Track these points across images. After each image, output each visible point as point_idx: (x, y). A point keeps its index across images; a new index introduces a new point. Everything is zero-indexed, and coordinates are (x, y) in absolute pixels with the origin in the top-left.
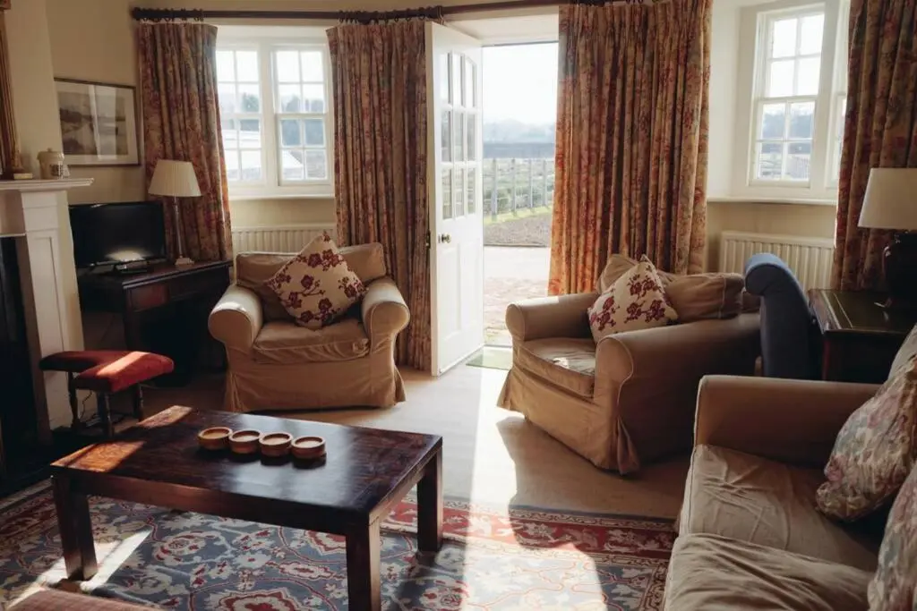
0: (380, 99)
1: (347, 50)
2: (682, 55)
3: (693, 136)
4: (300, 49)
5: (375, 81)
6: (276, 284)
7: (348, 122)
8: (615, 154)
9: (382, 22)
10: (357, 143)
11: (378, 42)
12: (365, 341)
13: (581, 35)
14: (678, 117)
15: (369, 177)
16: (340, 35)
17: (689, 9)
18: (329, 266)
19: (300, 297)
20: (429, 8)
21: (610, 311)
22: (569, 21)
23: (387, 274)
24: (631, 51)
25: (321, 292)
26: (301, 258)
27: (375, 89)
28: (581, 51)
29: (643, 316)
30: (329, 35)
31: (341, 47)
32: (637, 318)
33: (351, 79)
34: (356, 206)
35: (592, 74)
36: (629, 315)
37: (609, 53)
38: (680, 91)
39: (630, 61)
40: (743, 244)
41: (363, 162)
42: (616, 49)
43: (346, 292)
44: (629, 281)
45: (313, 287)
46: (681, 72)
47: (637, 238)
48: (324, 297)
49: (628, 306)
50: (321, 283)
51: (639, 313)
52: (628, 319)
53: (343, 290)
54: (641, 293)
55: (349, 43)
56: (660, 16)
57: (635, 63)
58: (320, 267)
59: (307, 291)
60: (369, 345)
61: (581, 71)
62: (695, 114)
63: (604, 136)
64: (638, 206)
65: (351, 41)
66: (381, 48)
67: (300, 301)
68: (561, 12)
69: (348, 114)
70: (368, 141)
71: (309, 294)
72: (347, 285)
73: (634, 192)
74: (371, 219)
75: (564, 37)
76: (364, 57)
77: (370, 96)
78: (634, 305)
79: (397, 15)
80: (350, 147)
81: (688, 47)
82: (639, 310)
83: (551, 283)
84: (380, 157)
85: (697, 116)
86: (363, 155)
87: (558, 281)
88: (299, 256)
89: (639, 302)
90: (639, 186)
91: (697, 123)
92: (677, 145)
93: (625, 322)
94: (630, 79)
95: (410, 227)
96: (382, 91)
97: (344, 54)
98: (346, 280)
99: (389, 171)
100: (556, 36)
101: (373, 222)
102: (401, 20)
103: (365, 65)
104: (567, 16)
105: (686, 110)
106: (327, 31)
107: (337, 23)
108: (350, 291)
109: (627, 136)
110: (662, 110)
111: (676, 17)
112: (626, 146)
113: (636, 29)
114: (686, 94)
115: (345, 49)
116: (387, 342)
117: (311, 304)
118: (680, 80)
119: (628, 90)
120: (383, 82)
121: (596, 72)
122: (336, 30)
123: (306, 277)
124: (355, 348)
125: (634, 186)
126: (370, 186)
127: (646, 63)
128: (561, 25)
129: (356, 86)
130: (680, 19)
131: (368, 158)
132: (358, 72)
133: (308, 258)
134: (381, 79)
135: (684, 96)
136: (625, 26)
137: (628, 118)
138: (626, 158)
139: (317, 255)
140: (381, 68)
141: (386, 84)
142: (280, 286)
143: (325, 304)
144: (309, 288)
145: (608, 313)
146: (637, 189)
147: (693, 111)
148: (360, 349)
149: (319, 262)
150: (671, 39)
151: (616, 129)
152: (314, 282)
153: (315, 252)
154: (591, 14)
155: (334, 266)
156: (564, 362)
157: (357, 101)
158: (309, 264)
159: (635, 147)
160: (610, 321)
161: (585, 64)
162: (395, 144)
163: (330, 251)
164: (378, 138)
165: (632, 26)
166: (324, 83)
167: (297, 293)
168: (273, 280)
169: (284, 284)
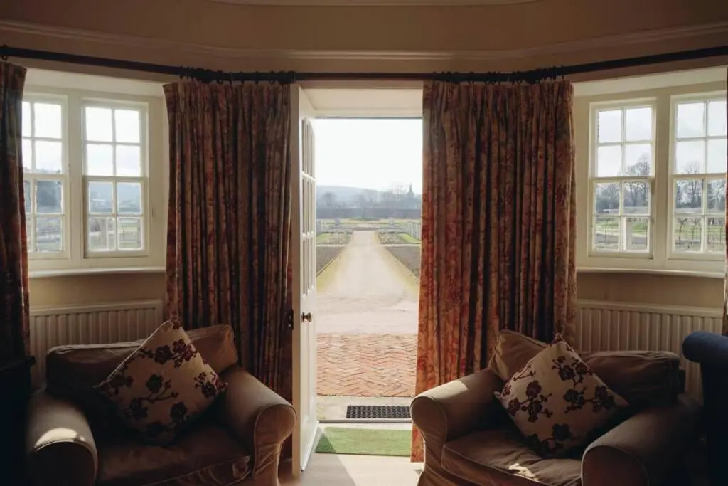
0: (224, 165)
1: (188, 108)
2: (551, 134)
3: (566, 211)
4: (114, 107)
5: (219, 144)
6: (113, 390)
7: (188, 187)
8: (482, 227)
9: (226, 83)
10: (197, 211)
11: (223, 104)
12: (247, 459)
13: (445, 111)
14: (550, 193)
15: (211, 248)
16: (180, 90)
17: (555, 93)
18: (181, 361)
19: (145, 403)
20: (282, 73)
21: (539, 399)
22: (432, 96)
23: (239, 362)
24: (494, 128)
25: (174, 395)
26: (147, 353)
27: (219, 153)
28: (447, 125)
29: (589, 406)
30: (166, 91)
31: (182, 105)
32: (580, 407)
33: (192, 140)
34: (195, 282)
35: (458, 148)
36: (569, 404)
37: (473, 128)
38: (550, 167)
39: (494, 137)
40: (600, 312)
41: (204, 233)
42: (480, 125)
43: (204, 392)
44: (553, 364)
45: (162, 389)
46: (551, 151)
47: (507, 311)
48: (176, 401)
49: (564, 393)
50: (172, 384)
51: (583, 402)
52: (569, 409)
53: (200, 388)
54: (577, 378)
55: (190, 102)
56: (523, 98)
57: (498, 139)
58: (170, 363)
59: (154, 396)
60: (251, 463)
61: (448, 145)
62: (567, 191)
63: (471, 209)
64: (506, 278)
65: (193, 100)
66: (225, 109)
67: (146, 409)
68: (426, 87)
69: (189, 179)
70: (211, 209)
71: (157, 399)
72: (205, 382)
73: (502, 265)
74: (212, 296)
75: (428, 111)
76: (208, 118)
77: (215, 159)
78: (570, 392)
79: (242, 77)
80: (189, 216)
81: (556, 127)
82: (582, 398)
83: (419, 361)
84: (224, 226)
85: (568, 192)
86: (204, 224)
87: (426, 357)
88: (141, 350)
89: (579, 388)
90: (507, 258)
91: (568, 199)
92: (549, 218)
93: (566, 412)
94: (495, 155)
95: (256, 304)
96: (226, 156)
97: (185, 113)
98: (203, 376)
99: (234, 243)
100: (420, 112)
101: (214, 299)
102: (247, 83)
103: (209, 127)
104: (431, 90)
105: (557, 185)
106: (164, 86)
107: (175, 78)
108: (207, 389)
109: (494, 209)
110: (531, 185)
111: (541, 99)
112: (494, 219)
113: (499, 108)
114: (557, 170)
115: (185, 107)
116: (273, 456)
117: (161, 412)
118: (551, 158)
119: (494, 165)
120: (228, 145)
121: (462, 146)
122: (175, 86)
123: (154, 377)
124: (235, 471)
125: (502, 258)
126: (212, 259)
127: (511, 141)
128: (425, 100)
129: (198, 148)
130: (546, 101)
131: (210, 228)
132: (201, 133)
133: (154, 352)
134: (225, 142)
135: (554, 172)
136: (487, 105)
137: (494, 192)
138: (494, 232)
139: (167, 348)
140: (225, 131)
141: (231, 149)
142: (117, 392)
143: (179, 409)
144: (157, 391)
145: (537, 402)
146: (505, 261)
147: (565, 187)
148: (241, 470)
149: (170, 356)
150: (538, 120)
151: (483, 203)
152: (163, 382)
153: (162, 345)
154: (455, 91)
155: (188, 360)
156: (525, 472)
157: (199, 166)
158: (156, 360)
159: (502, 220)
160: (543, 410)
161: (452, 137)
162: (240, 213)
163: (181, 341)
164: (223, 206)
165: (495, 106)
166: (142, 145)
167: (141, 399)
168: (106, 385)
169: (124, 390)
